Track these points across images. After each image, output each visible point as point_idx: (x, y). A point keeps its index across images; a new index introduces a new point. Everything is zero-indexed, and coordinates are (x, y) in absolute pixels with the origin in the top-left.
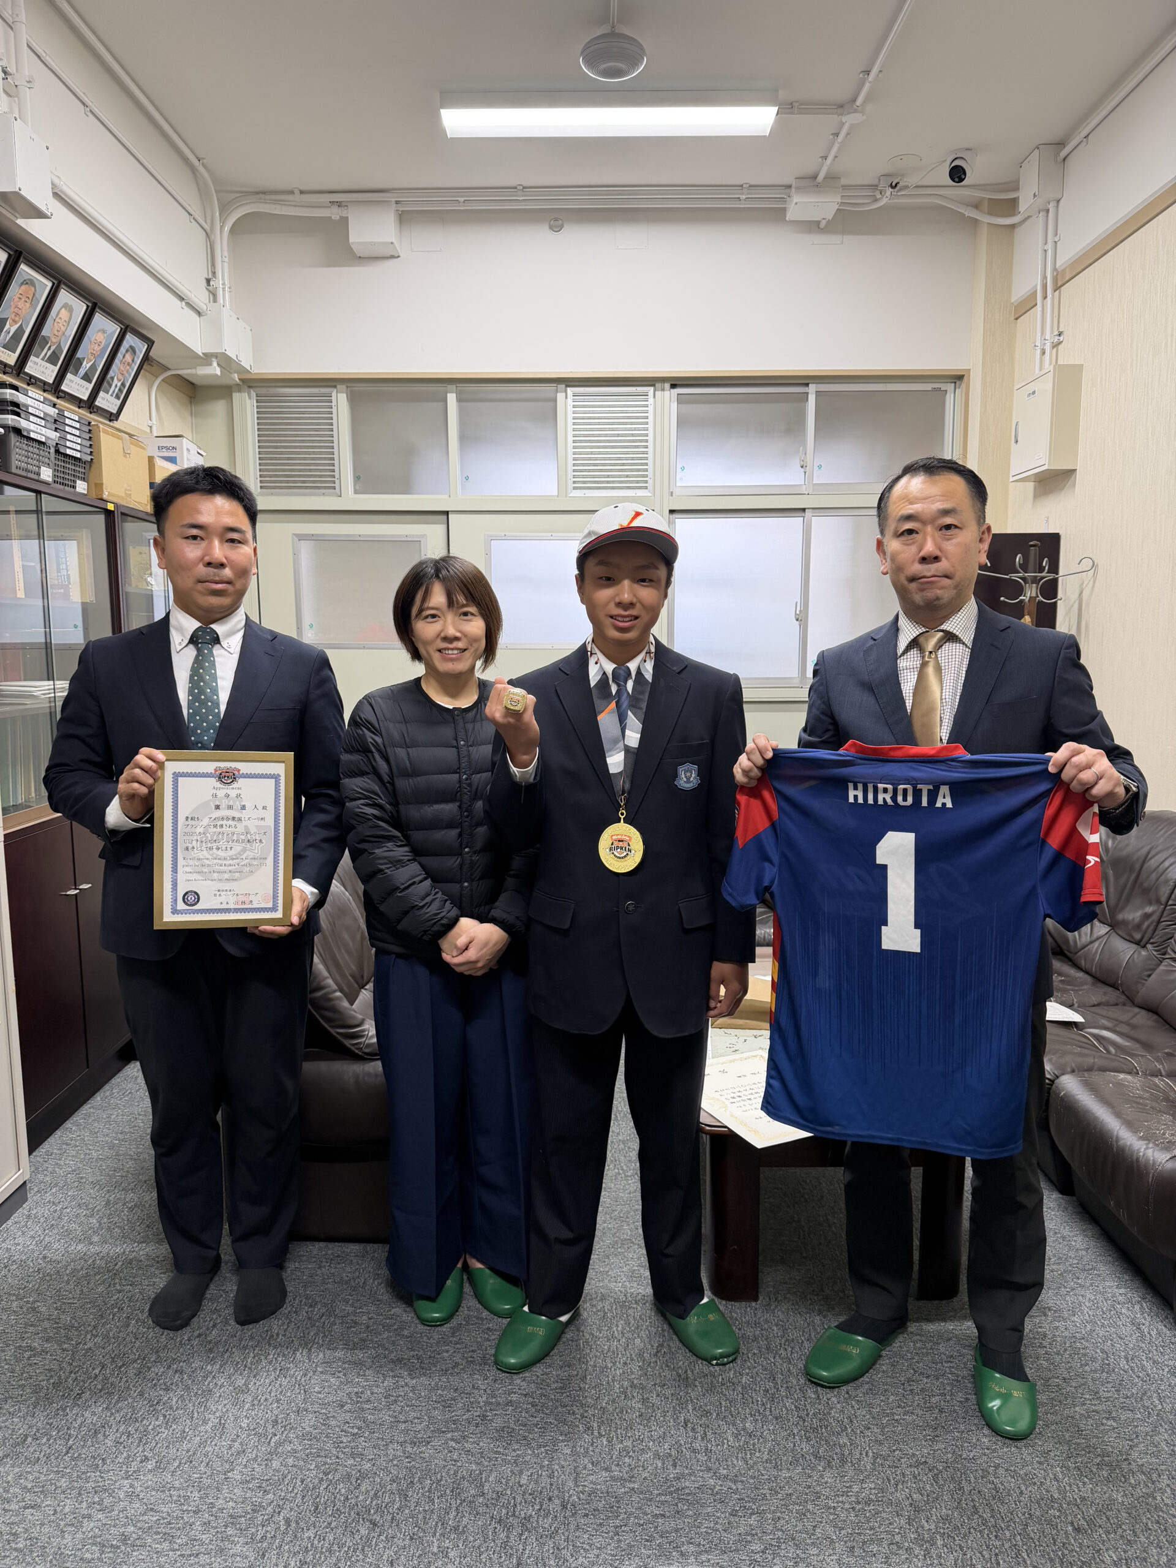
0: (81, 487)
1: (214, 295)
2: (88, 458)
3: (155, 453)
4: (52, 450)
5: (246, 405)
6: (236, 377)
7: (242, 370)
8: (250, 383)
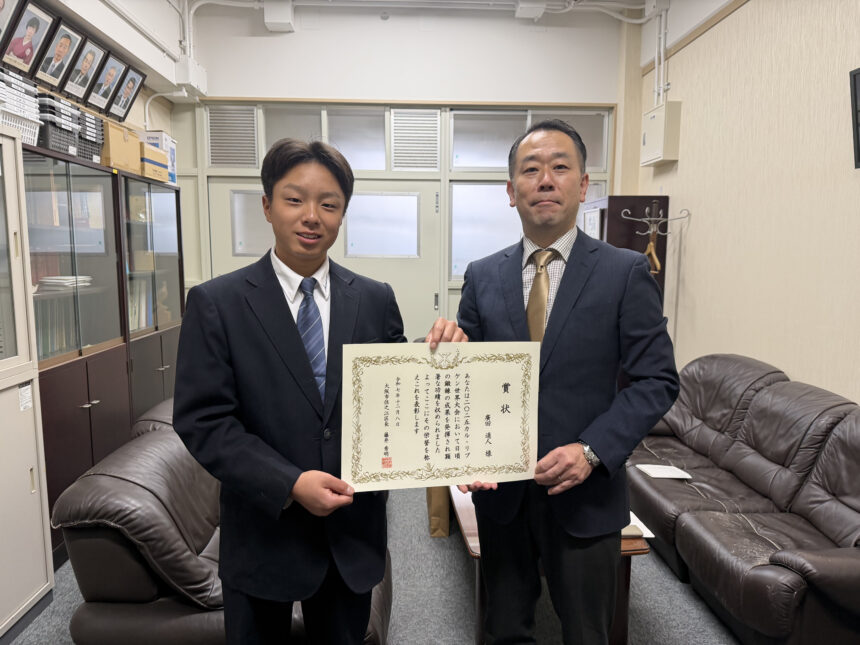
0: (96, 159)
1: (184, 50)
2: (100, 142)
3: (145, 140)
4: (77, 136)
5: (204, 116)
6: (197, 99)
7: (201, 95)
8: (206, 102)
